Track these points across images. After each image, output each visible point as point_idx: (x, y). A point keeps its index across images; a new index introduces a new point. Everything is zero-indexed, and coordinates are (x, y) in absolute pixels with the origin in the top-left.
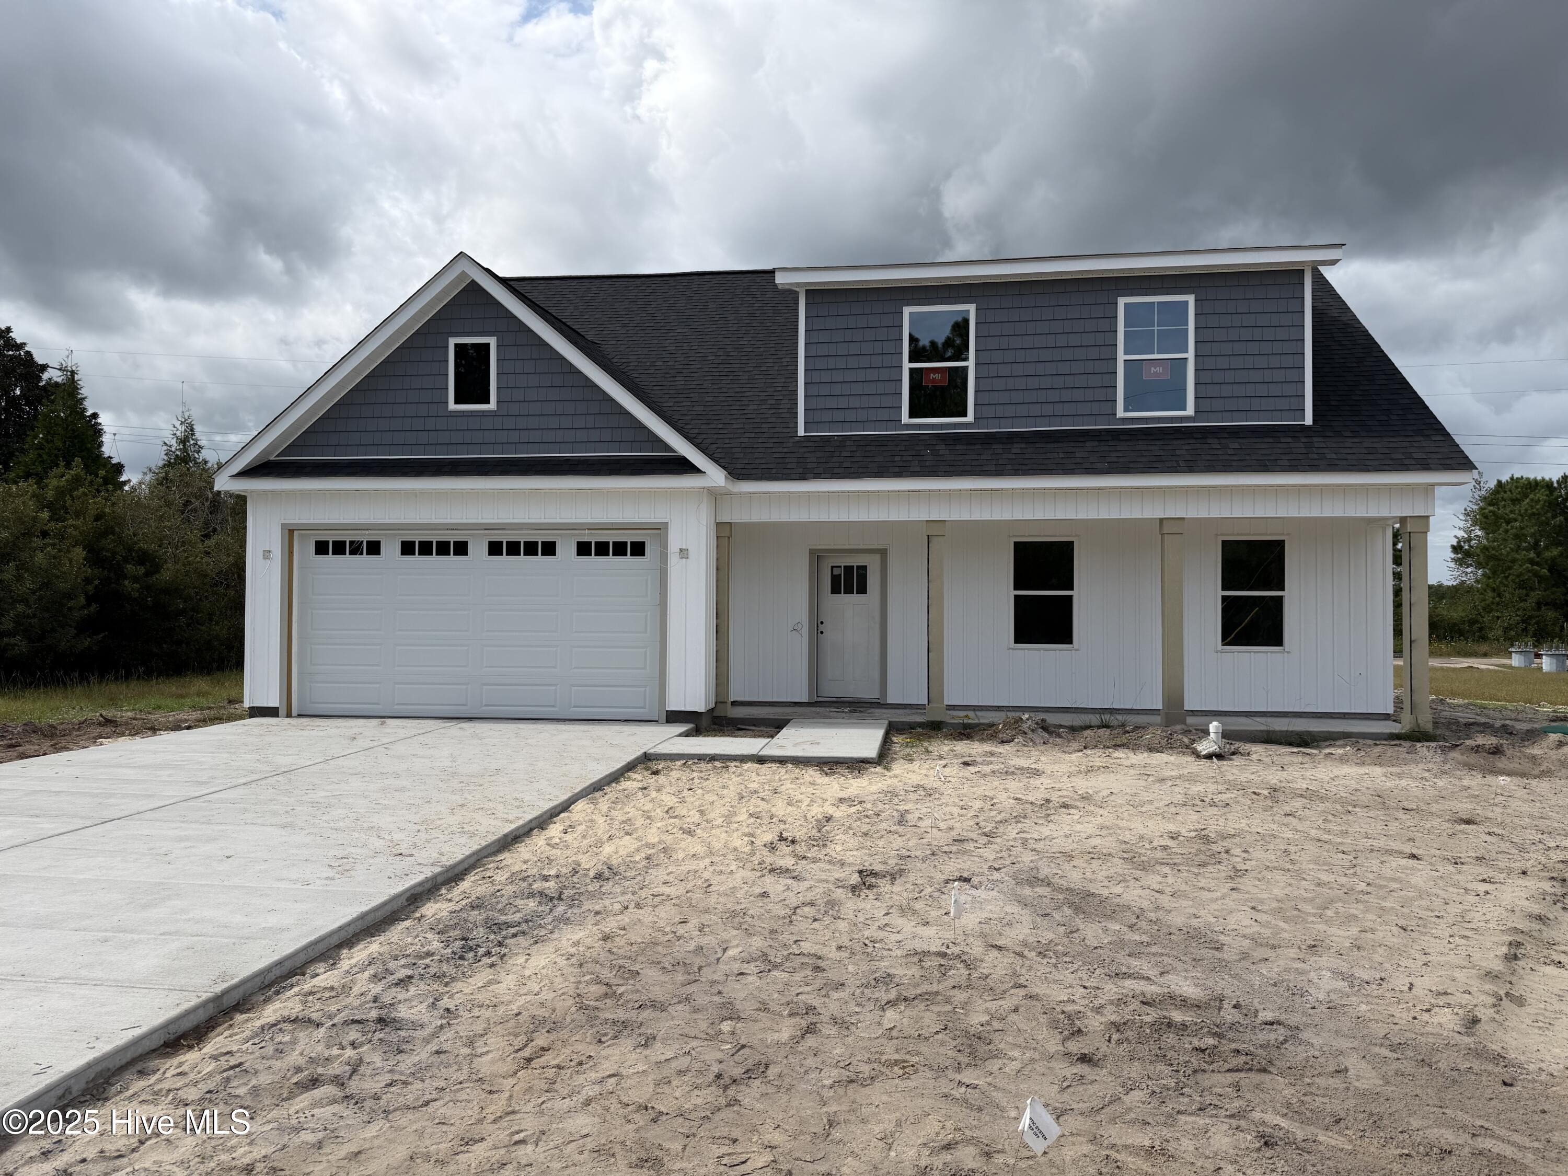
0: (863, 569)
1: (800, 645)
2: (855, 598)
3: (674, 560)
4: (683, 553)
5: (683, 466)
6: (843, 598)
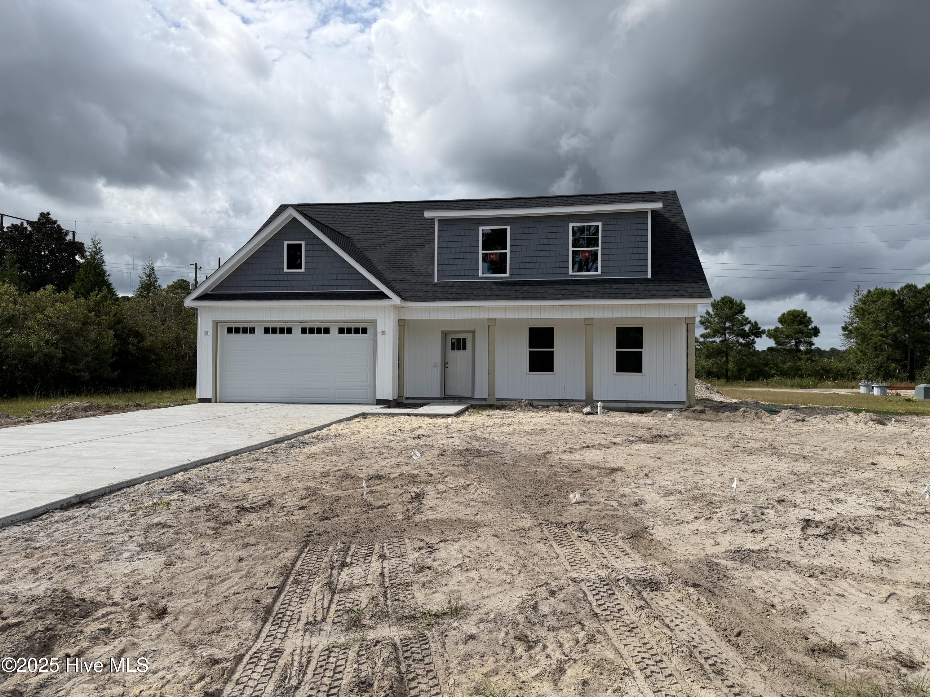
0: (465, 339)
1: (437, 374)
2: (461, 352)
3: (379, 335)
4: (383, 332)
5: (382, 296)
6: (456, 352)
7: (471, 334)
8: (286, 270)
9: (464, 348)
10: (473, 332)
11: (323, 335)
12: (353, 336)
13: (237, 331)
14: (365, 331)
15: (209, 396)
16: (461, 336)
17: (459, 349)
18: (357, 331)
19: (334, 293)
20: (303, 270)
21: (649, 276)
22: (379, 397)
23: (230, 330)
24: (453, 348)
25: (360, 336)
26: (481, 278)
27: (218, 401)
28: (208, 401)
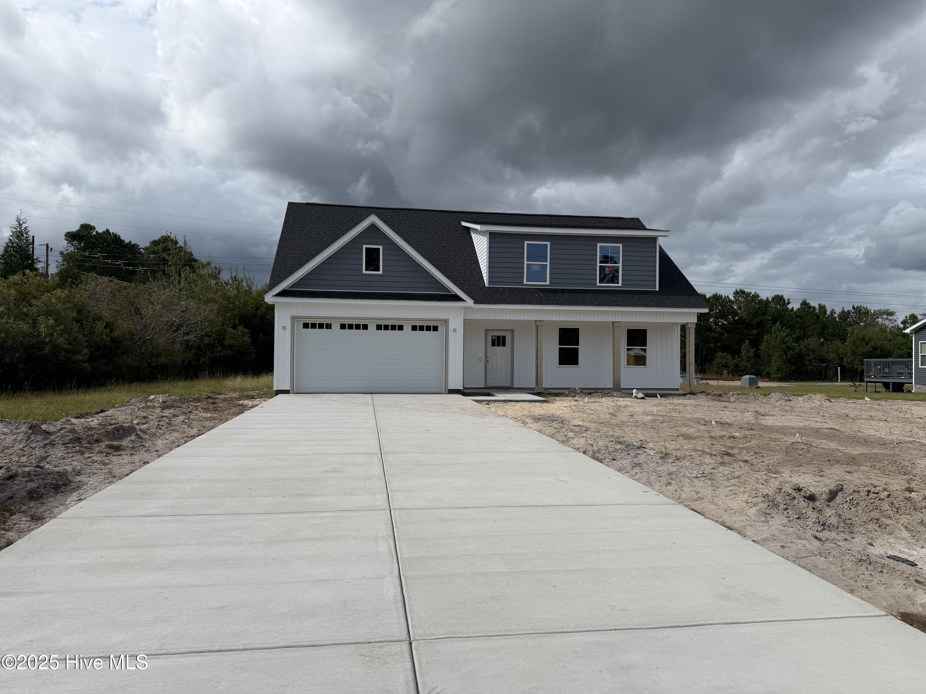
0: (504, 337)
1: (482, 366)
2: (501, 348)
3: (451, 333)
4: (455, 330)
5: (457, 298)
6: (496, 348)
7: (510, 333)
8: (364, 272)
9: (504, 345)
10: (512, 331)
11: (397, 332)
12: (425, 333)
13: (314, 326)
14: (436, 329)
15: (287, 388)
16: (501, 334)
17: (498, 345)
18: (428, 328)
19: (411, 294)
20: (381, 272)
21: (657, 289)
22: (451, 386)
23: (306, 326)
24: (493, 344)
25: (432, 333)
26: (526, 285)
27: (294, 393)
28: (287, 392)
